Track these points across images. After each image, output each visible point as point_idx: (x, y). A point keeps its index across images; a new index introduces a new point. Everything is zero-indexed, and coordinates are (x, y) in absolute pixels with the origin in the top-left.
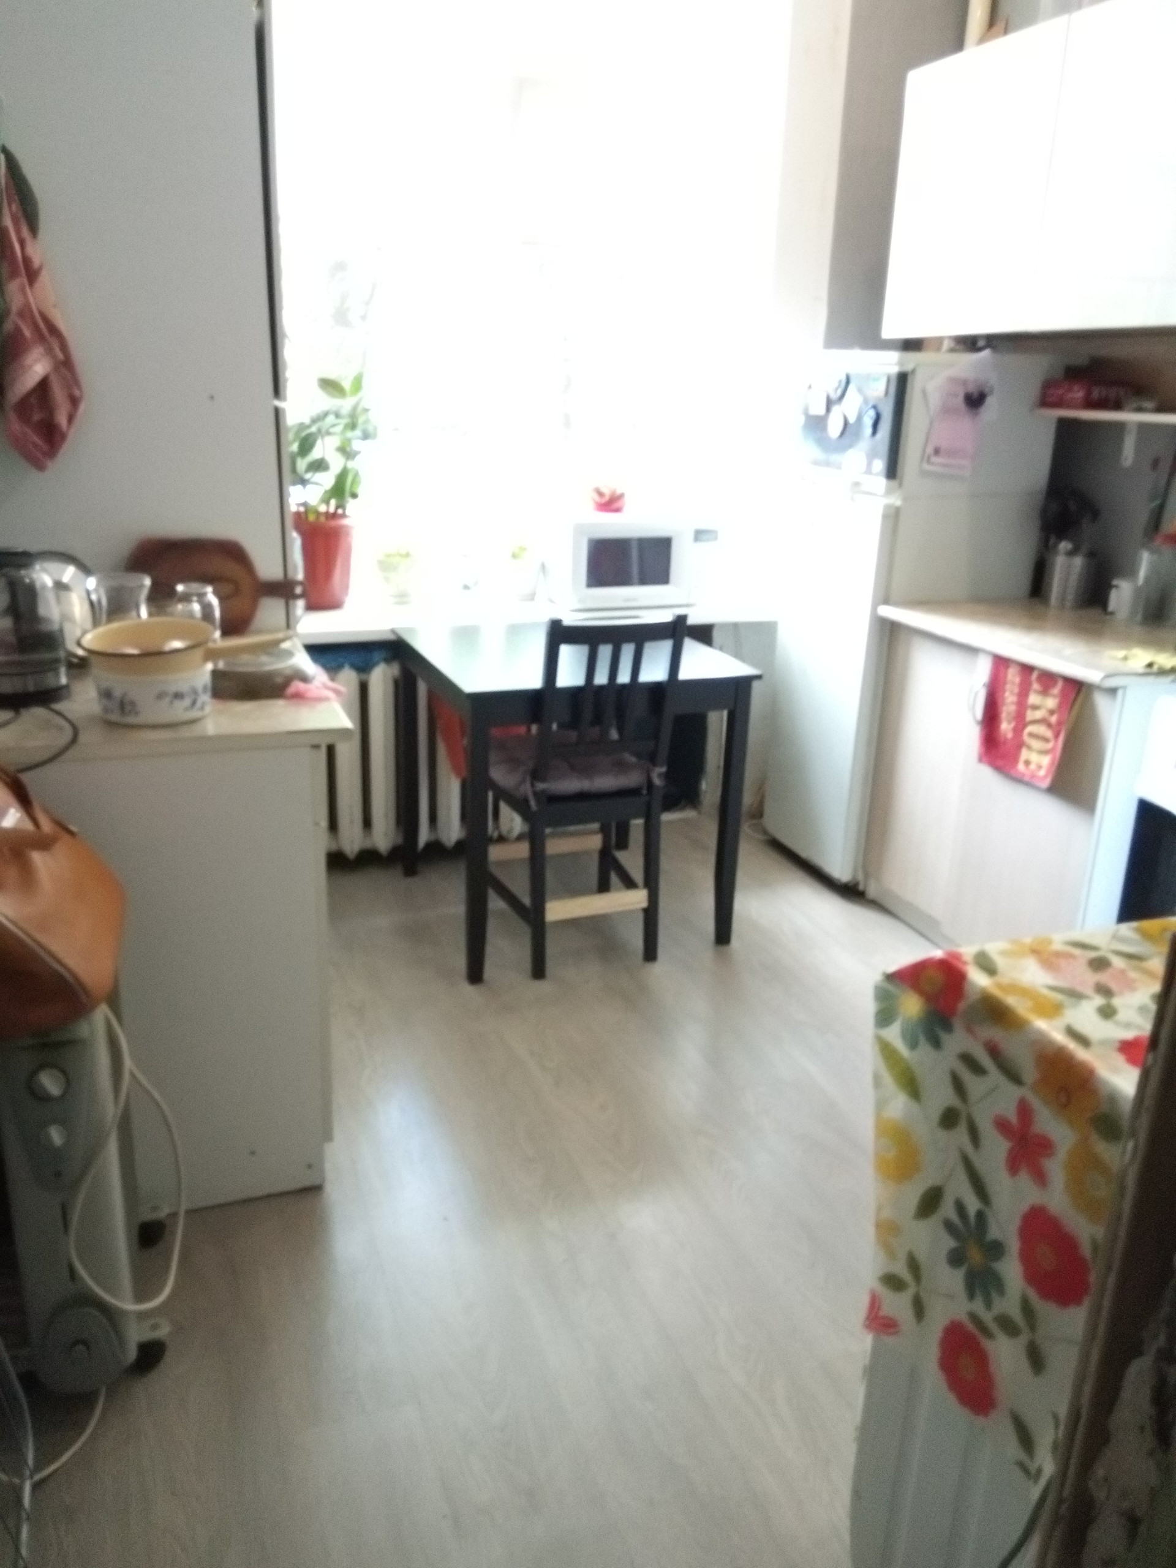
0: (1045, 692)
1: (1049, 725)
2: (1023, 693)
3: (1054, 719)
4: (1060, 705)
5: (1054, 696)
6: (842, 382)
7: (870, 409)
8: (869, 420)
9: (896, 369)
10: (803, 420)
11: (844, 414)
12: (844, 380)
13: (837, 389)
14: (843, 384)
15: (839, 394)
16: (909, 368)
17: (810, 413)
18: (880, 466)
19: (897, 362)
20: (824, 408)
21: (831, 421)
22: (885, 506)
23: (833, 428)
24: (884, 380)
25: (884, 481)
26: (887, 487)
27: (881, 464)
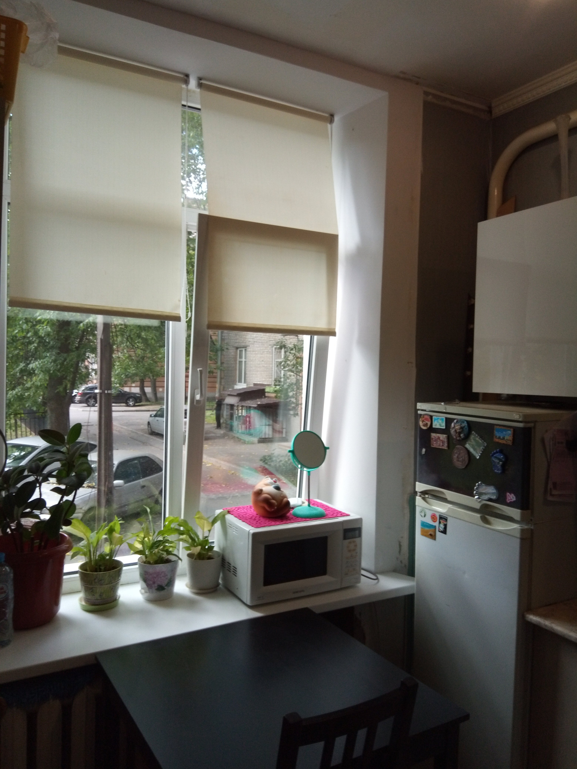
6: (464, 429)
7: (497, 452)
8: (498, 461)
9: (521, 425)
10: (424, 450)
11: (469, 452)
12: (466, 427)
13: (460, 433)
14: (466, 430)
15: (462, 437)
16: (532, 425)
17: (432, 446)
18: (513, 498)
19: (520, 420)
20: (446, 445)
21: (456, 455)
22: (523, 531)
23: (458, 461)
24: (510, 432)
25: (519, 511)
26: (522, 516)
27: (514, 497)
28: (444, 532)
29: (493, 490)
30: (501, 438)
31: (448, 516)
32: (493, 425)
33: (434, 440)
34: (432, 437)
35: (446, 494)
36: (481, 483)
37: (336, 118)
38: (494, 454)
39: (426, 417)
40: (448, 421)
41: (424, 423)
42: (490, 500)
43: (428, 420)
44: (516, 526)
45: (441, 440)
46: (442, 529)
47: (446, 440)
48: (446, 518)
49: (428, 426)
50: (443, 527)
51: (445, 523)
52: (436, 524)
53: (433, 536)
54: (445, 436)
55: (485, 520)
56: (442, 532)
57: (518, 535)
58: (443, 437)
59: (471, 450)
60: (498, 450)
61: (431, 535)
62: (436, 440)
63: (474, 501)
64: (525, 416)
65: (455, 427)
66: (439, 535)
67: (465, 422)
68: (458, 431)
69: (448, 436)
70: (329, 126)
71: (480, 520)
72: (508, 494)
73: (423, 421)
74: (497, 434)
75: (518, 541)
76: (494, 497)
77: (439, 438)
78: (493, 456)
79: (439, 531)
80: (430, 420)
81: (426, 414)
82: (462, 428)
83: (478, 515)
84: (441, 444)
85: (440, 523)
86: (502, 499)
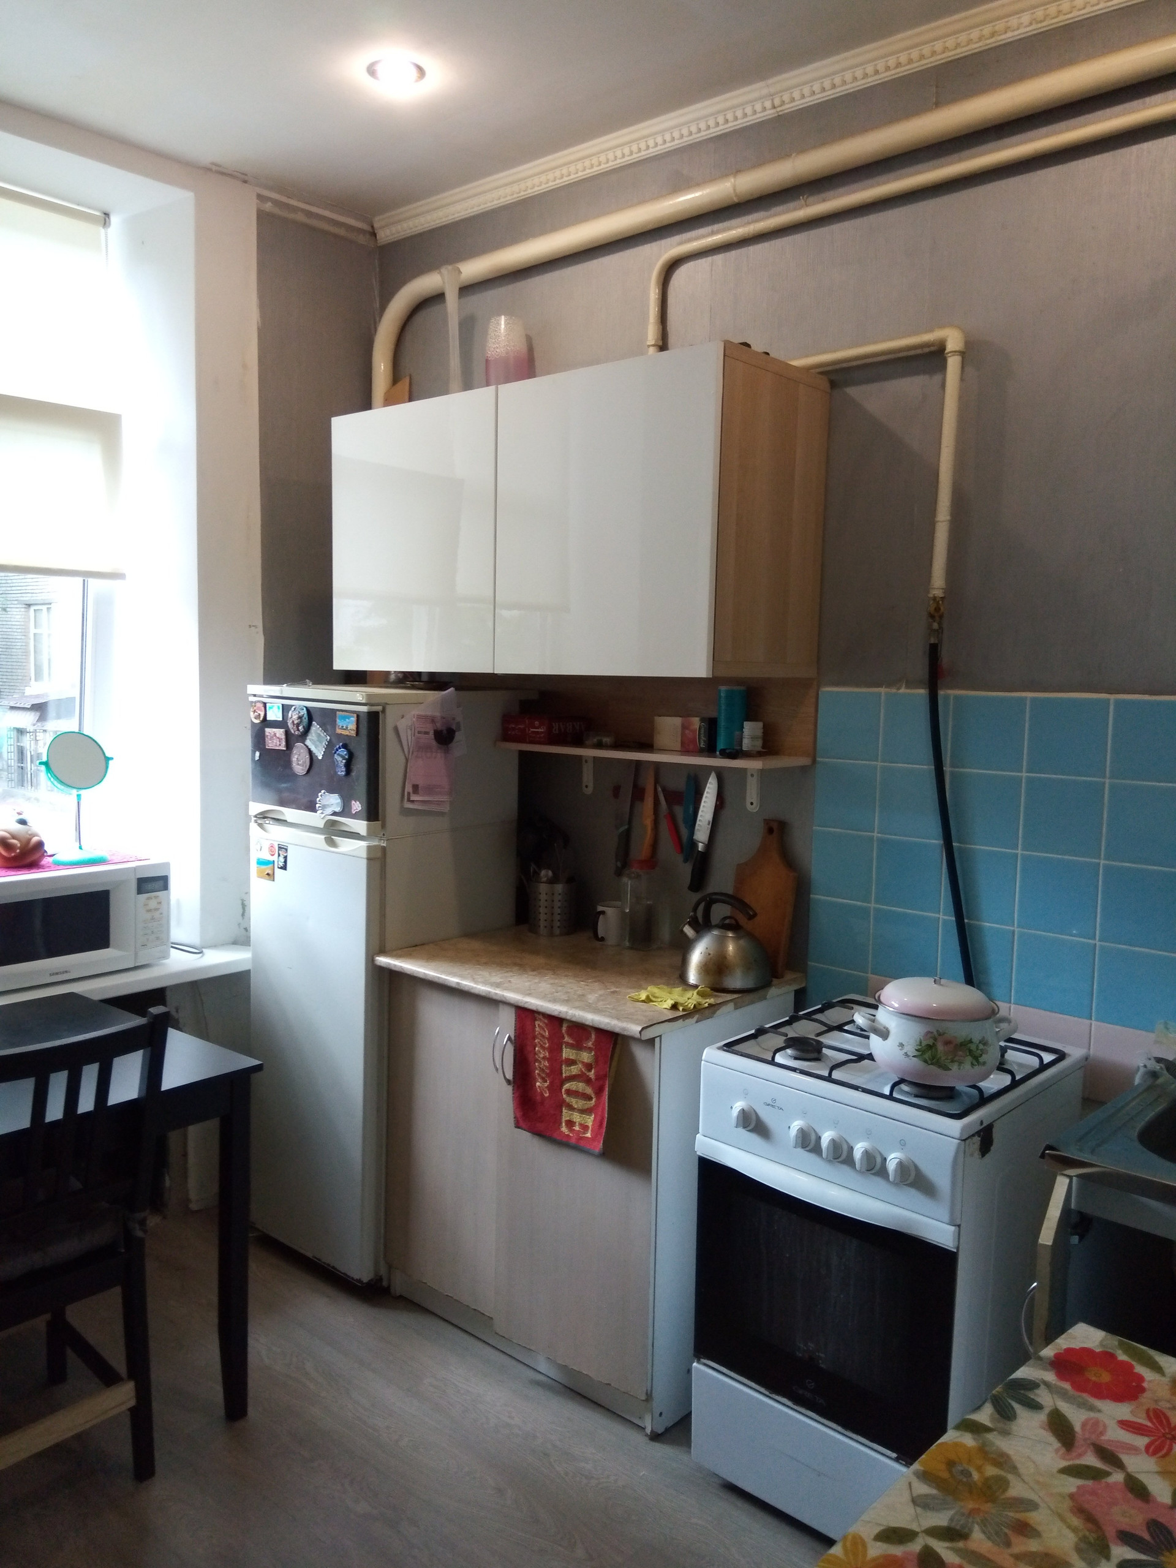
0: (578, 1046)
1: (588, 1081)
2: (555, 1048)
3: (592, 1074)
4: (596, 1058)
5: (590, 1049)
6: (303, 718)
7: (340, 748)
8: (341, 759)
9: (364, 709)
10: (257, 754)
11: (310, 752)
12: (306, 716)
13: (298, 725)
14: (305, 720)
15: (301, 731)
16: (379, 708)
17: (267, 747)
18: (359, 807)
19: (364, 701)
20: (284, 743)
21: (296, 756)
22: (369, 848)
23: (298, 764)
24: (354, 719)
25: (366, 822)
26: (369, 828)
27: (360, 805)
28: (284, 867)
29: (337, 799)
30: (344, 727)
31: (288, 843)
32: (334, 711)
33: (269, 737)
34: (267, 734)
35: (285, 814)
36: (324, 793)
37: (114, 219)
38: (337, 750)
39: (259, 705)
40: (285, 709)
41: (256, 713)
42: (335, 814)
43: (261, 711)
44: (363, 844)
45: (278, 738)
46: (281, 864)
47: (283, 737)
48: (285, 847)
49: (261, 719)
50: (283, 860)
51: (285, 854)
52: (275, 858)
53: (271, 876)
54: (282, 730)
55: (331, 843)
56: (281, 868)
57: (364, 854)
58: (280, 732)
59: (313, 748)
60: (341, 744)
61: (268, 874)
62: (271, 739)
63: (316, 819)
64: (369, 696)
65: (293, 716)
66: (279, 873)
67: (305, 709)
68: (296, 722)
69: (286, 731)
70: (102, 231)
71: (326, 844)
72: (353, 802)
73: (254, 711)
74: (340, 723)
75: (365, 862)
76: (338, 809)
77: (275, 735)
78: (335, 753)
79: (278, 868)
80: (263, 708)
81: (259, 701)
82: (300, 718)
83: (323, 837)
84: (278, 743)
85: (279, 855)
86: (345, 812)
